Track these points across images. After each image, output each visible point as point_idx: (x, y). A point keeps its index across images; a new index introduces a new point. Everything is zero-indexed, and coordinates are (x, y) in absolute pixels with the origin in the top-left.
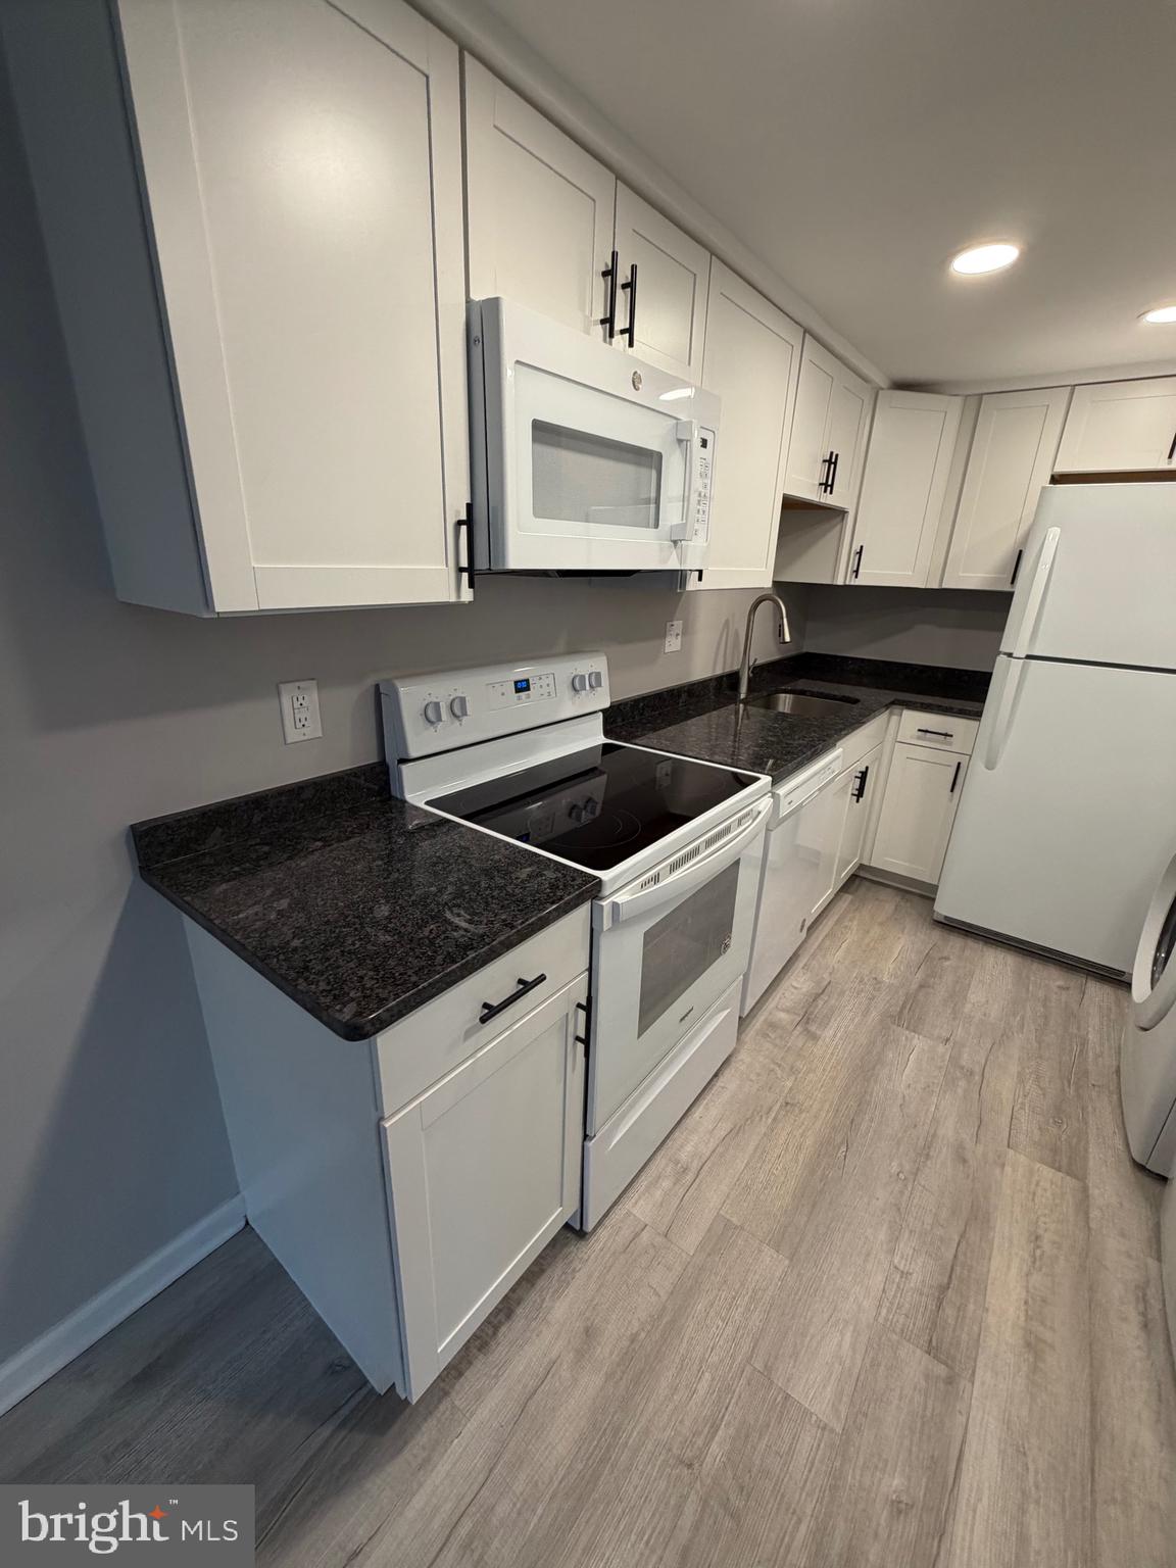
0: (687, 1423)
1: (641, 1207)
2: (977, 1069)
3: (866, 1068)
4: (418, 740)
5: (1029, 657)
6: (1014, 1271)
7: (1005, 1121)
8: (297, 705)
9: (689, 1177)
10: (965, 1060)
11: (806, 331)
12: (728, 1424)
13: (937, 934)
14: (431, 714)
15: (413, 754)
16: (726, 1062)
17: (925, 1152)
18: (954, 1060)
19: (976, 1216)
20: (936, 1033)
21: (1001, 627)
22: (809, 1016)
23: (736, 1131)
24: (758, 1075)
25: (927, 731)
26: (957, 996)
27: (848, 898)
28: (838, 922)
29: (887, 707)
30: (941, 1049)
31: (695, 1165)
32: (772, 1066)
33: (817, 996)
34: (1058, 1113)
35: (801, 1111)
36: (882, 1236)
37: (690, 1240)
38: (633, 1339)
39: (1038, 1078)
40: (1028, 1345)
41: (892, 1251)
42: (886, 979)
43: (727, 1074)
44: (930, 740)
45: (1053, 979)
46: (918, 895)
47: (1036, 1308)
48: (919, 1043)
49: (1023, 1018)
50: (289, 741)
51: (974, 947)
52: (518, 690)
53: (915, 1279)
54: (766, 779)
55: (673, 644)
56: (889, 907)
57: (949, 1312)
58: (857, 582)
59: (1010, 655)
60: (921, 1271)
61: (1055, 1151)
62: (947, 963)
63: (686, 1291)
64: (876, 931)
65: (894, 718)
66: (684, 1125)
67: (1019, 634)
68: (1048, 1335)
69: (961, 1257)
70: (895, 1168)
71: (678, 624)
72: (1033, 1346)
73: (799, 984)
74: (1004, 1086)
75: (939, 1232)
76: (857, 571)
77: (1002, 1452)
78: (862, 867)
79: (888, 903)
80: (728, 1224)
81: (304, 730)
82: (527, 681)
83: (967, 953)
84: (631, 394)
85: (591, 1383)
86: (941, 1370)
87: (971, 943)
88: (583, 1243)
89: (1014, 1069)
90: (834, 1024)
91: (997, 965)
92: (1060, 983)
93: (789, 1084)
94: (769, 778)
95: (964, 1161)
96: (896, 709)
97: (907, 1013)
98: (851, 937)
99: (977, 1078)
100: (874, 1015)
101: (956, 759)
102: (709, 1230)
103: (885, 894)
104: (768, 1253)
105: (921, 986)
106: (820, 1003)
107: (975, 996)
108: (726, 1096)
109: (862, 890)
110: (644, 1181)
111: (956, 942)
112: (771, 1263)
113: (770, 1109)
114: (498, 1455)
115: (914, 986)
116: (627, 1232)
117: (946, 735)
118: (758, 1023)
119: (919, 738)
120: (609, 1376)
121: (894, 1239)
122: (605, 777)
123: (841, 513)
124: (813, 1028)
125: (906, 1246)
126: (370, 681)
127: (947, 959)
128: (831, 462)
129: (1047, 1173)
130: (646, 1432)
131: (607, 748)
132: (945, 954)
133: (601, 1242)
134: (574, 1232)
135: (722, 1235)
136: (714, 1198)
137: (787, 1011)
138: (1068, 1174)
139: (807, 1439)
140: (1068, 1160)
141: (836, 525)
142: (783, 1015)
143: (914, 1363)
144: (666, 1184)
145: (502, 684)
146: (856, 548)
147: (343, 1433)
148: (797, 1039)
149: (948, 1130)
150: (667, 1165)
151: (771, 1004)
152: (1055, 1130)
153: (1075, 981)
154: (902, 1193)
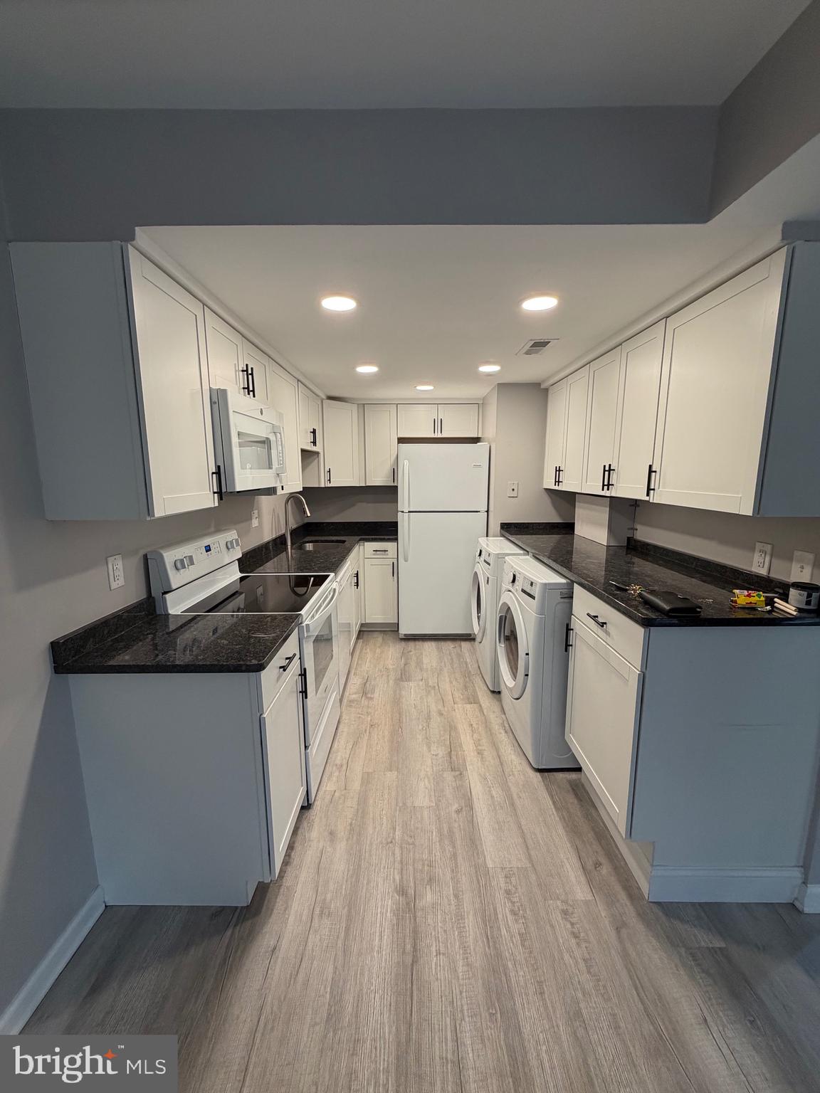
0: (384, 833)
1: (329, 786)
2: (436, 685)
3: (397, 701)
4: (176, 579)
5: (409, 512)
6: (468, 737)
7: (450, 697)
8: (115, 568)
9: (344, 768)
10: (430, 684)
11: (298, 380)
12: (399, 825)
13: (403, 644)
14: (179, 565)
15: (174, 587)
16: (339, 722)
17: (429, 717)
18: (427, 685)
19: (451, 728)
20: (417, 678)
21: (396, 501)
22: (365, 692)
23: (355, 744)
24: (355, 721)
25: (376, 551)
26: (419, 663)
27: (361, 641)
28: (360, 653)
29: (358, 542)
30: (421, 683)
31: (345, 762)
32: (359, 716)
33: (365, 684)
34: (466, 687)
35: (378, 726)
36: (425, 748)
37: (356, 785)
38: (351, 824)
39: (456, 679)
40: (479, 753)
41: (430, 751)
42: (391, 667)
43: (341, 726)
44: (378, 555)
45: (449, 646)
46: (391, 630)
47: (477, 743)
48: (411, 684)
49: (445, 662)
50: (112, 588)
51: (419, 644)
52: (207, 551)
53: (441, 754)
54: (332, 575)
55: (255, 523)
56: (380, 639)
57: (454, 758)
58: (329, 485)
59: (403, 512)
60: (442, 752)
61: (468, 699)
62: (412, 653)
63: (363, 800)
64: (378, 651)
65: (361, 547)
66: (332, 752)
67: (404, 502)
68: (483, 748)
69: (452, 742)
70: (420, 727)
71: (256, 512)
72: (480, 753)
73: (355, 682)
74: (446, 686)
75: (442, 738)
76: (330, 480)
77: (481, 782)
78: (362, 625)
79: (379, 638)
80: (368, 773)
81: (117, 582)
82: (209, 546)
83: (417, 647)
84: (260, 417)
85: (341, 846)
86: (458, 773)
87: (417, 643)
88: (310, 810)
89: (448, 680)
90: (377, 691)
91: (429, 647)
92: (453, 646)
93: (369, 719)
94: (334, 574)
95: (442, 714)
96: (361, 543)
97: (403, 676)
98: (369, 656)
99: (437, 687)
100: (391, 682)
101: (392, 560)
102: (362, 779)
103: (376, 635)
104: (388, 774)
105: (405, 665)
106: (368, 685)
107: (426, 660)
108: (345, 734)
109: (365, 636)
110: (325, 778)
111: (411, 644)
112: (391, 776)
113: (366, 730)
114: (317, 886)
115: (403, 666)
116: (328, 797)
117: (385, 551)
118: (345, 701)
119: (374, 554)
120: (347, 840)
121: (429, 748)
122: (244, 595)
123: (317, 453)
124: (369, 695)
125: (434, 747)
126: (142, 553)
127: (411, 651)
128: (314, 432)
129: (468, 706)
130: (371, 844)
131: (242, 579)
132: (409, 650)
133: (318, 806)
134: (306, 807)
135: (367, 779)
136: (358, 769)
137: (356, 693)
138: (475, 703)
139: (426, 813)
140: (473, 700)
141: (315, 459)
142: (354, 696)
143: (449, 776)
144: (336, 774)
145: (200, 548)
146: (327, 469)
147: (238, 928)
148: (364, 702)
149: (433, 707)
150: (333, 768)
151: (347, 694)
152: (466, 693)
153: (457, 644)
154: (426, 733)
